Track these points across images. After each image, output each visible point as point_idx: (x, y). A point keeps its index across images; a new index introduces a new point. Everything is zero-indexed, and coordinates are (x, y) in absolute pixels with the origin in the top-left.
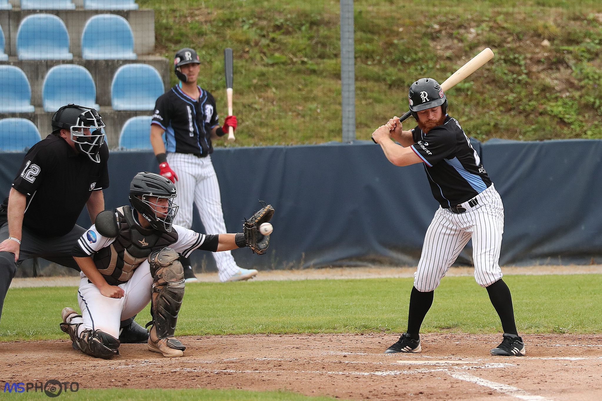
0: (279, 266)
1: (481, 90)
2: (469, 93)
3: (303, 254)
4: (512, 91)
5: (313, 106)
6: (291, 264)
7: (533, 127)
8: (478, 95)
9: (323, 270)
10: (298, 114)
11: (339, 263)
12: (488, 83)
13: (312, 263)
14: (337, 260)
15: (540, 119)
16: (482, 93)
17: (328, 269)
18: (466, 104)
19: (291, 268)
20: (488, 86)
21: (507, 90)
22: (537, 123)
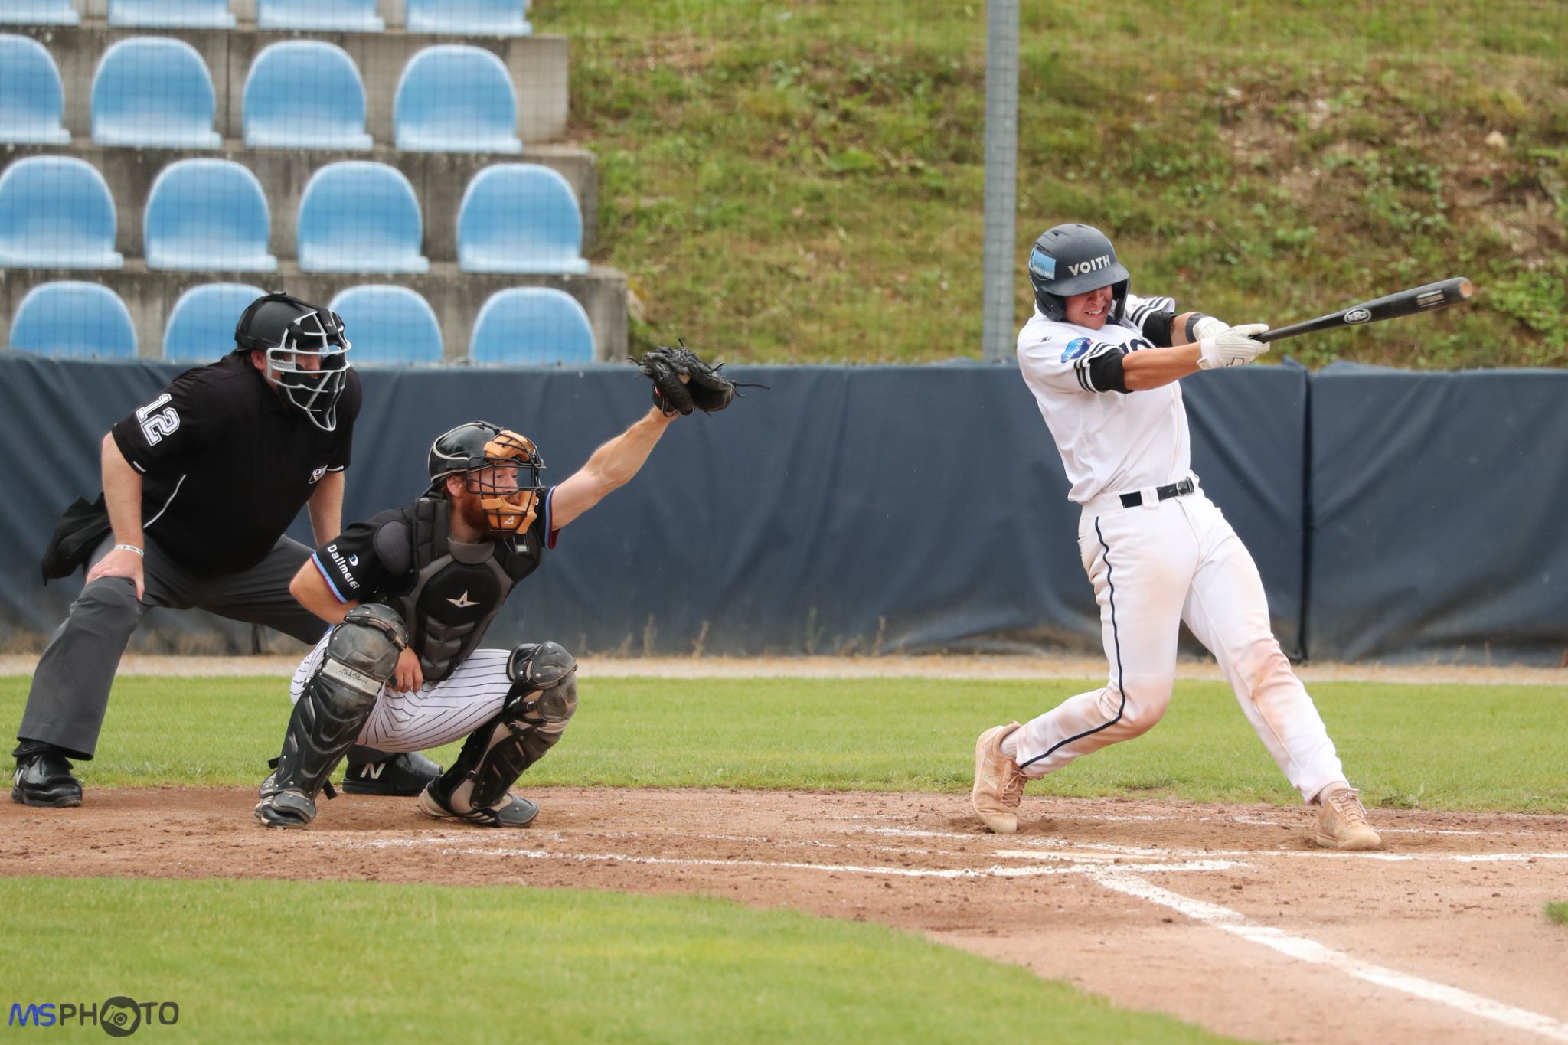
0: (824, 647)
1: (1335, 246)
2: (1306, 253)
3: (882, 621)
4: (1407, 252)
5: (932, 273)
6: (853, 643)
7: (1453, 338)
8: (1326, 260)
9: (926, 660)
10: (896, 293)
11: (964, 643)
12: (1351, 230)
13: (901, 641)
14: (959, 638)
15: (1471, 319)
16: (1335, 255)
17: (938, 658)
18: (1295, 280)
19: (852, 653)
20: (1352, 239)
21: (1397, 250)
22: (1464, 328)
